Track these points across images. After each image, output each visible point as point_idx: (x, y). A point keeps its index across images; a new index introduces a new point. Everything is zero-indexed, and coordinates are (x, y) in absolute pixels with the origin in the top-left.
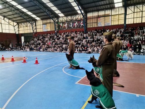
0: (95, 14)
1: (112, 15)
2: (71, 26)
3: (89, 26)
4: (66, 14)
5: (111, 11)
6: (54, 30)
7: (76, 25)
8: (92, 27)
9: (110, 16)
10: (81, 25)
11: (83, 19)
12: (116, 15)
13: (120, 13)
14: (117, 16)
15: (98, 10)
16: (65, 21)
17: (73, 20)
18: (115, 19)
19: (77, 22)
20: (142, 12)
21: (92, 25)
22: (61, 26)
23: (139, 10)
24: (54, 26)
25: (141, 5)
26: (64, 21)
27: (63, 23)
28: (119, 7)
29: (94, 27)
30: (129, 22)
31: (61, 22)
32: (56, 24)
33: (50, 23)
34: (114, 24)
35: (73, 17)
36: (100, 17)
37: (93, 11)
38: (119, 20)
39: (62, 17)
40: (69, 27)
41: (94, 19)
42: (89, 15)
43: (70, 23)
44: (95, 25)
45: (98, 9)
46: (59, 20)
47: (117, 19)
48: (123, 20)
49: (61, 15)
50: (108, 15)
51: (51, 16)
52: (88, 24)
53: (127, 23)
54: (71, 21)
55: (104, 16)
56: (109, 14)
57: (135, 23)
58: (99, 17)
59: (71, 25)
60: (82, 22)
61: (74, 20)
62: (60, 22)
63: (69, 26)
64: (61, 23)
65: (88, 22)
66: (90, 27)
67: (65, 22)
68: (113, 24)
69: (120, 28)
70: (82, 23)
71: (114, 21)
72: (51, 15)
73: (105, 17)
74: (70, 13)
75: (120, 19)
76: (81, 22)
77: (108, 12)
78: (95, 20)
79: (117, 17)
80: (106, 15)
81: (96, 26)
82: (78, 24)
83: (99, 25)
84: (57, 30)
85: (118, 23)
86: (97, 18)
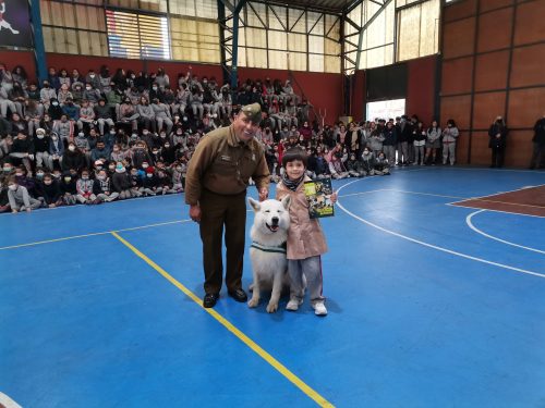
1: (167, 15)
8: (74, 51)
9: (162, 15)
13: (201, 14)
14: (193, 23)
18: (185, 37)
20: (267, 29)
21: (72, 39)
23: (258, 23)
25: (261, 5)
29: (85, 52)
34: (186, 59)
38: (202, 46)
41: (80, 10)
44: (90, 46)
47: (194, 38)
48: (213, 47)
50: (154, 9)
52: (46, 31)
55: (133, 6)
56: (158, 5)
58: (109, 5)
65: (45, 20)
66: (61, 49)
71: (185, 44)
73: (139, 13)
75: (205, 39)
78: (86, 18)
79: (193, 30)
80: (144, 8)
81: (97, 52)
83: (113, 52)
85: (199, 55)
86: (97, 6)
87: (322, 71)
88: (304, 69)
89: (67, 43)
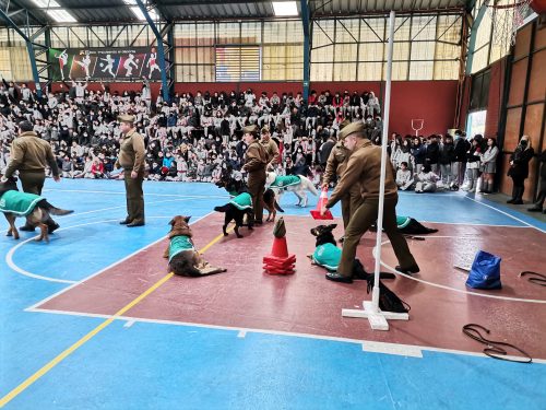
0: (206, 31)
1: (263, 45)
2: (110, 67)
3: (182, 76)
4: (82, 16)
5: (263, 26)
6: (29, 77)
7: (131, 65)
8: (194, 80)
9: (258, 46)
10: (152, 69)
11: (156, 44)
12: (279, 44)
13: (290, 39)
14: (283, 48)
15: (216, 19)
16: (82, 46)
17: (116, 45)
18: (273, 61)
19: (132, 57)
20: (358, 43)
21: (193, 72)
22: (65, 63)
23: (348, 38)
24: (29, 63)
25: (354, 21)
26: (75, 45)
27: (72, 52)
28: (287, 18)
29: (200, 80)
30: (320, 74)
31: (62, 46)
32: (37, 52)
33: (9, 44)
34: (273, 79)
35: (115, 32)
36: (224, 46)
37: (196, 19)
38: (288, 66)
39: (69, 26)
40: (98, 72)
41: (200, 50)
42: (183, 32)
43: (105, 56)
44: (204, 76)
45: (214, 12)
46: (53, 38)
47: (282, 60)
48: (299, 66)
49: (62, 16)
50: (251, 42)
51: (9, 15)
52: (179, 68)
53: (313, 78)
54: (109, 46)
55: (236, 42)
56: (255, 38)
57: (337, 79)
58: (217, 44)
59: (106, 63)
60: (153, 57)
61: (122, 44)
62: (56, 46)
63: (99, 69)
64: (61, 50)
65: (178, 61)
66: (186, 80)
67: (79, 49)
68: (267, 78)
69: (291, 95)
70: (152, 63)
71: (273, 66)
72: (11, 10)
73: (240, 46)
74: (100, 13)
75: (292, 60)
76: (149, 57)
77: (251, 30)
78: (203, 56)
79: (282, 54)
80: (244, 42)
81: (208, 80)
82: (139, 64)
83: (221, 78)
84: (41, 80)
85: (286, 74)
86: (211, 47)
87: (429, 78)
88: (404, 78)
89: (190, 74)
